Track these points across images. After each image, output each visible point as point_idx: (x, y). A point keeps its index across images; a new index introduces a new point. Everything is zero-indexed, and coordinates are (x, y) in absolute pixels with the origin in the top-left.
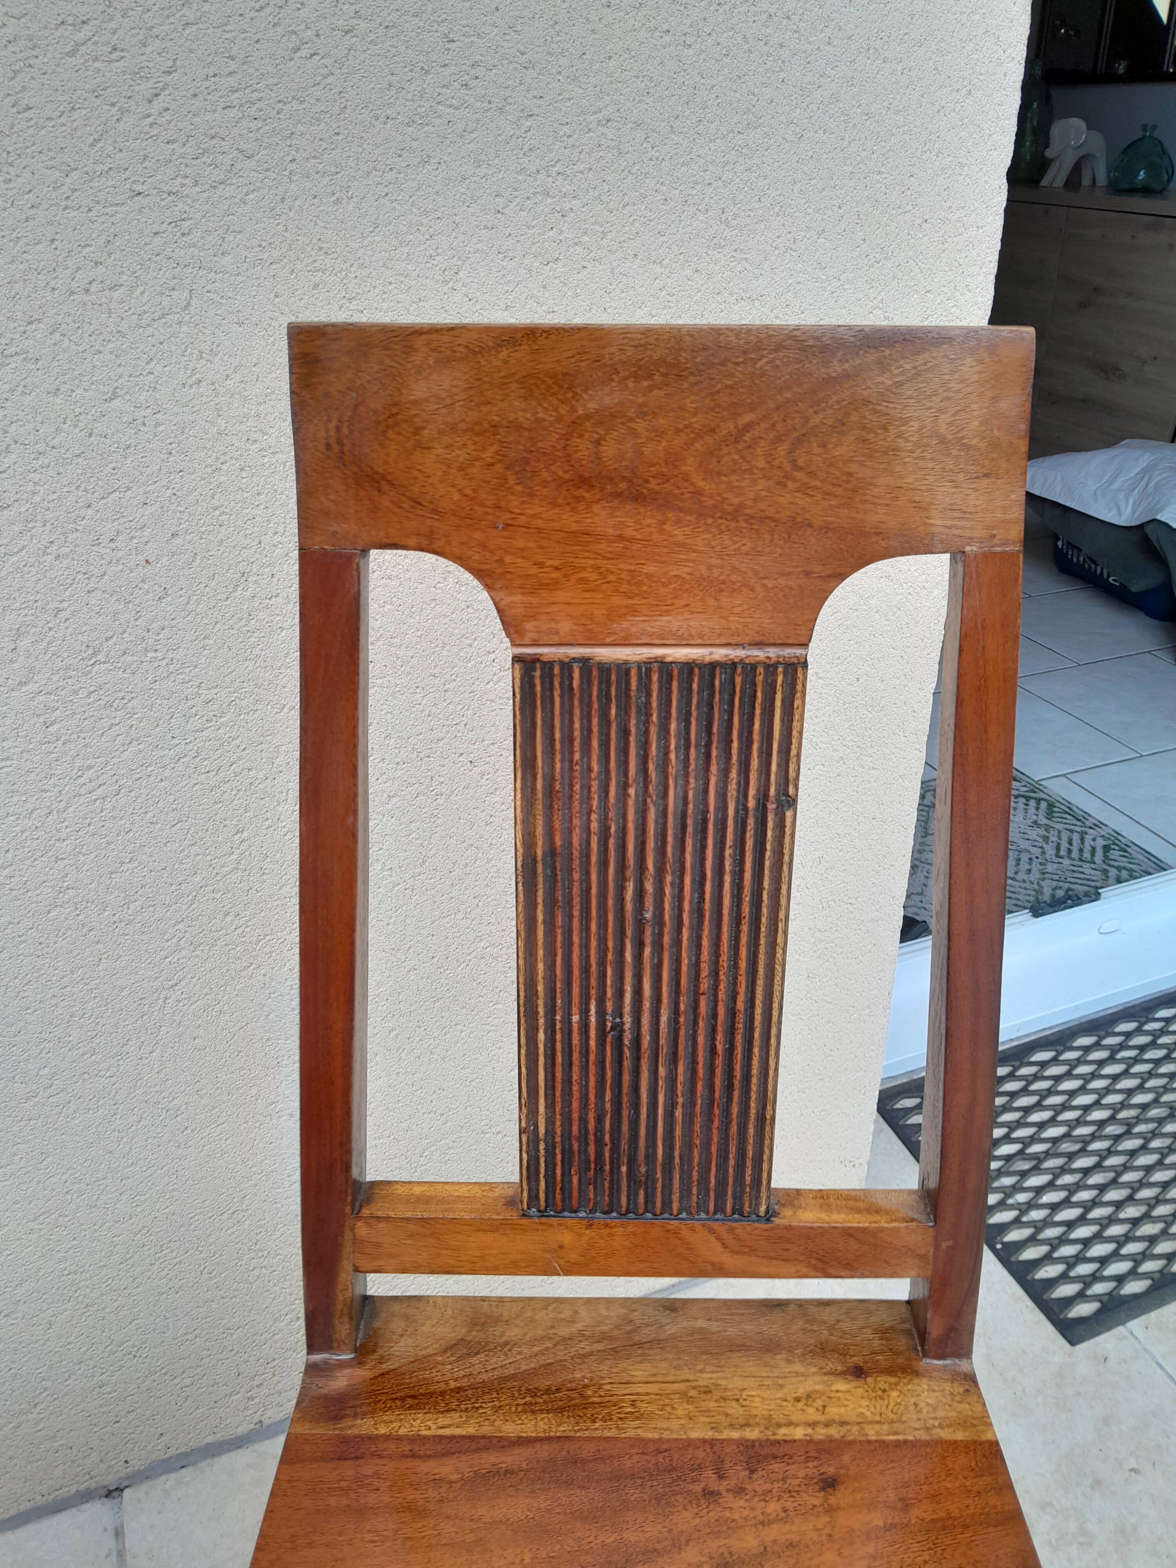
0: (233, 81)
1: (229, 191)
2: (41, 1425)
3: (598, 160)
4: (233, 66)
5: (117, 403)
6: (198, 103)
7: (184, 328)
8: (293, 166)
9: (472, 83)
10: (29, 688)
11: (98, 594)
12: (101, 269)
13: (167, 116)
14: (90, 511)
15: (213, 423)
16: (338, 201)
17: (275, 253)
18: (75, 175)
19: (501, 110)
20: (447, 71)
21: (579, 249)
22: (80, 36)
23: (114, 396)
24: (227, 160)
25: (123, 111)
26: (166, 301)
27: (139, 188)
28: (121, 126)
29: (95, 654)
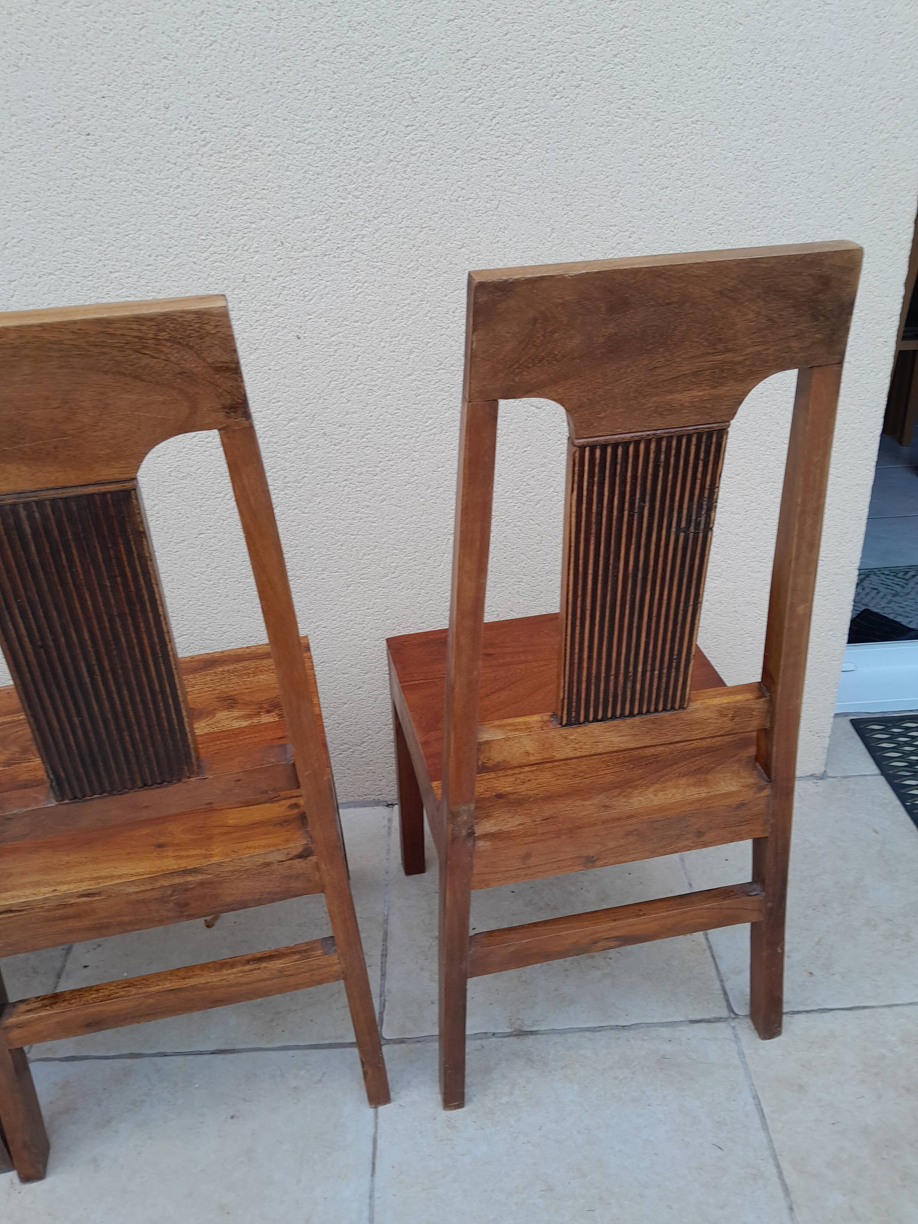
0: (526, 110)
1: (520, 157)
2: (364, 755)
3: (691, 140)
4: (527, 104)
5: (463, 250)
6: (511, 120)
7: (495, 218)
8: (548, 146)
9: (632, 107)
10: (412, 377)
11: (444, 337)
12: (464, 191)
13: (498, 126)
14: (446, 298)
15: (502, 261)
16: (566, 161)
17: (537, 184)
18: (458, 152)
19: (645, 118)
20: (621, 102)
21: (679, 182)
22: (467, 95)
23: (463, 246)
24: (520, 144)
25: (480, 124)
26: (488, 205)
27: (483, 157)
28: (479, 131)
29: (440, 365)
